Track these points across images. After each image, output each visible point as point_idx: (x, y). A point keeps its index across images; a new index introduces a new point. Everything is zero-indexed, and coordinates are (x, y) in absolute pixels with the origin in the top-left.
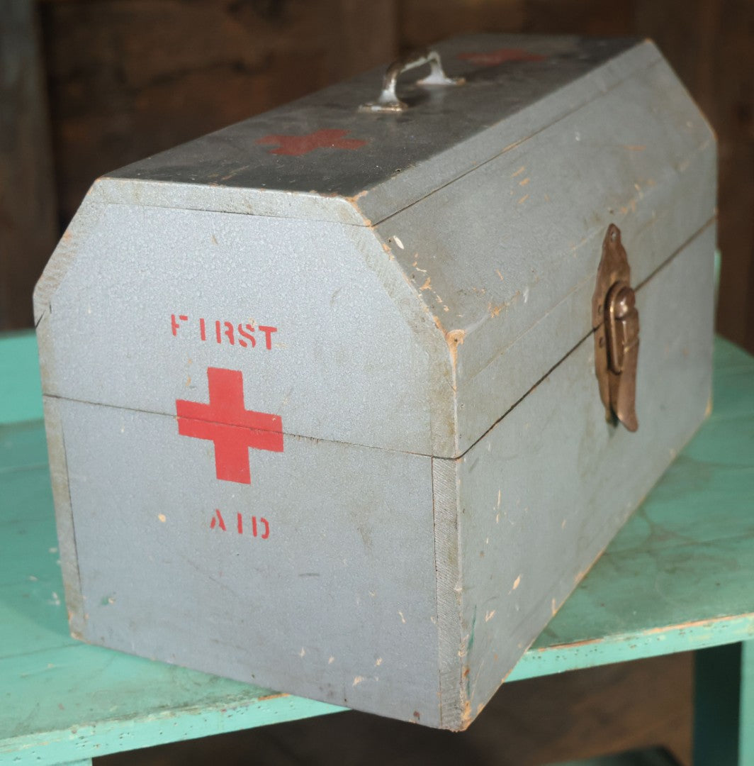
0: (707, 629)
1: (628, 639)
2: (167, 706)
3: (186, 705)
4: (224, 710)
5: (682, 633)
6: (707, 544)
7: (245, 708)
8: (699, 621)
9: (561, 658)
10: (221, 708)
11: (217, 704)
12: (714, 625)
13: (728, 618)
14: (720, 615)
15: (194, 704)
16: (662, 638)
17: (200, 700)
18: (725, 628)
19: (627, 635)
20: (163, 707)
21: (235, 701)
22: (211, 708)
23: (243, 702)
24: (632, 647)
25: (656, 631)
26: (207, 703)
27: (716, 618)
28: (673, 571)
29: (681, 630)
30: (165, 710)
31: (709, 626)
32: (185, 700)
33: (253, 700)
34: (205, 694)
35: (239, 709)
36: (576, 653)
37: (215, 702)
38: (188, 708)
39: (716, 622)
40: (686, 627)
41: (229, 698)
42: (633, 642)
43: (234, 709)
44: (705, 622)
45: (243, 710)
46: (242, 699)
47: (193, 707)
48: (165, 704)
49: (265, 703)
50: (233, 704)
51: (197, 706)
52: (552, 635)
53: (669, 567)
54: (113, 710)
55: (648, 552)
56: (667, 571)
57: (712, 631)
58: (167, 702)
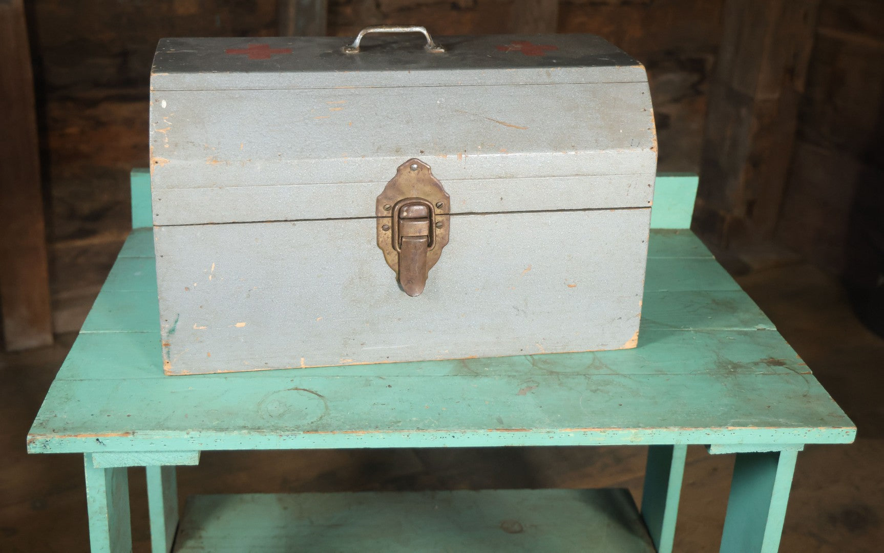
0: (605, 434)
1: (549, 432)
2: (248, 427)
3: (259, 428)
4: (281, 436)
5: (585, 434)
6: (625, 376)
8: (598, 428)
9: (502, 437)
10: (280, 434)
11: (278, 431)
12: (607, 432)
13: (619, 429)
14: (612, 427)
15: (263, 429)
16: (572, 435)
17: (269, 427)
18: (615, 435)
19: (548, 430)
20: (244, 427)
21: (289, 431)
22: (273, 433)
23: (293, 432)
24: (551, 438)
25: (568, 430)
26: (272, 430)
27: (610, 428)
28: (595, 391)
29: (584, 432)
30: (245, 429)
31: (604, 432)
32: (260, 425)
34: (273, 423)
35: (290, 436)
36: (513, 436)
37: (276, 429)
38: (259, 430)
39: (610, 431)
40: (589, 431)
41: (286, 429)
42: (551, 435)
43: (288, 436)
44: (602, 430)
45: (293, 437)
46: (293, 430)
48: (247, 426)
49: (307, 435)
50: (287, 433)
51: (265, 431)
52: (500, 421)
53: (593, 388)
54: (215, 423)
55: (584, 375)
56: (592, 391)
57: (606, 436)
58: (249, 425)
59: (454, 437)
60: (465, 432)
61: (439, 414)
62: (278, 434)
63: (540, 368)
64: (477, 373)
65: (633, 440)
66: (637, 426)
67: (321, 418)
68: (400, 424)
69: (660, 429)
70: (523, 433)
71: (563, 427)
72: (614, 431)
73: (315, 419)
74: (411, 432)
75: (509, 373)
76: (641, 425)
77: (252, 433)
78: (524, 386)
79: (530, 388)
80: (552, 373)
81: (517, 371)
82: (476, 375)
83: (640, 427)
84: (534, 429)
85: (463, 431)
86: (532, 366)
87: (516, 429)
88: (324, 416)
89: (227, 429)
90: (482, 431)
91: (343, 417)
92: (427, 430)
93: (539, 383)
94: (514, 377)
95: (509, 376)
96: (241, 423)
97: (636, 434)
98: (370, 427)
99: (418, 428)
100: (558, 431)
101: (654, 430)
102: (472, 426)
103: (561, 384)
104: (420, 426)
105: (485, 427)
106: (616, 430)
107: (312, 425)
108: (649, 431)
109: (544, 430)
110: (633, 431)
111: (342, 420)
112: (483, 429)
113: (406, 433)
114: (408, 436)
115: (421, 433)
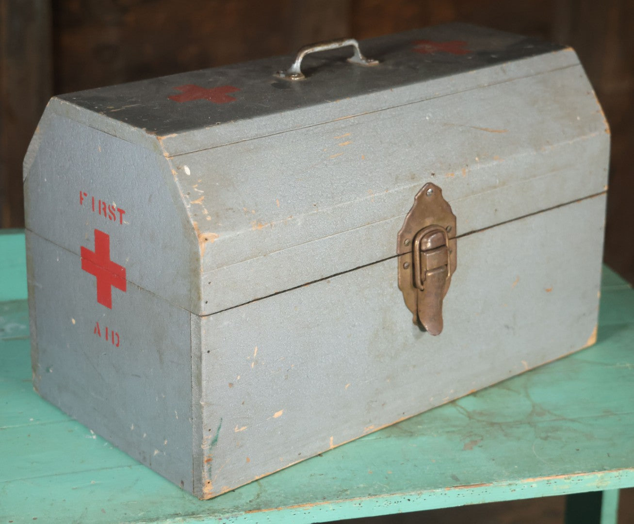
0: (568, 481)
1: (510, 485)
2: (180, 513)
3: (193, 514)
4: (220, 519)
5: (548, 483)
6: (573, 421)
7: (235, 518)
8: (561, 475)
9: (461, 496)
10: (219, 517)
11: (216, 514)
12: (572, 479)
13: (583, 474)
14: (576, 472)
15: (199, 514)
16: (534, 485)
17: (203, 511)
18: (580, 481)
19: (509, 482)
20: (177, 515)
21: (228, 512)
22: (211, 517)
23: (234, 513)
24: (512, 491)
25: (531, 480)
26: (208, 514)
27: (575, 474)
28: (546, 438)
29: (548, 481)
30: (178, 516)
31: (569, 479)
32: (192, 510)
33: (241, 512)
34: (207, 507)
35: (231, 519)
36: (472, 492)
37: (214, 513)
38: (194, 516)
39: (574, 477)
40: (552, 479)
41: (224, 510)
42: (513, 487)
43: (228, 518)
44: (566, 476)
45: (234, 519)
46: (233, 512)
47: (199, 516)
48: (178, 513)
49: (249, 515)
50: (227, 515)
51: (201, 515)
52: (455, 478)
53: (543, 435)
54: (141, 514)
55: (529, 423)
56: (542, 438)
57: (570, 483)
58: (180, 511)
59: (409, 500)
60: (421, 493)
61: (387, 478)
62: (217, 518)
63: (478, 421)
64: (411, 432)
65: (600, 484)
66: (602, 469)
67: (258, 495)
68: (348, 492)
69: (627, 470)
70: (483, 488)
71: (524, 477)
72: (580, 476)
73: (252, 498)
74: (363, 499)
75: (447, 430)
76: (605, 468)
77: (188, 519)
78: (468, 441)
79: (474, 442)
80: (492, 424)
81: (454, 426)
82: (411, 434)
83: (605, 470)
84: (495, 483)
85: (419, 492)
86: (468, 419)
87: (476, 485)
88: (261, 493)
89: (157, 519)
90: (439, 491)
91: (282, 492)
92: (380, 495)
93: (482, 436)
94: (453, 432)
95: (448, 432)
96: (172, 511)
97: (602, 478)
98: (317, 499)
99: (369, 494)
100: (519, 482)
101: (621, 472)
102: (428, 487)
103: (506, 435)
104: (371, 491)
105: (441, 486)
106: (581, 476)
107: (251, 503)
108: (615, 473)
109: (505, 483)
110: (599, 475)
111: (282, 495)
112: (440, 488)
113: (357, 500)
114: (360, 504)
115: (374, 499)
